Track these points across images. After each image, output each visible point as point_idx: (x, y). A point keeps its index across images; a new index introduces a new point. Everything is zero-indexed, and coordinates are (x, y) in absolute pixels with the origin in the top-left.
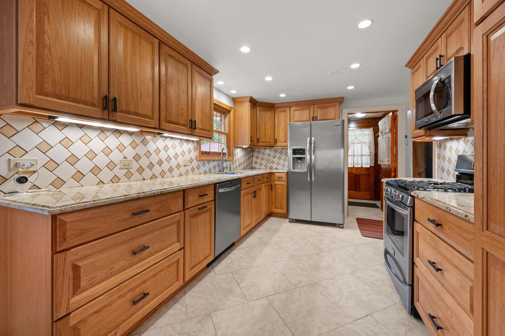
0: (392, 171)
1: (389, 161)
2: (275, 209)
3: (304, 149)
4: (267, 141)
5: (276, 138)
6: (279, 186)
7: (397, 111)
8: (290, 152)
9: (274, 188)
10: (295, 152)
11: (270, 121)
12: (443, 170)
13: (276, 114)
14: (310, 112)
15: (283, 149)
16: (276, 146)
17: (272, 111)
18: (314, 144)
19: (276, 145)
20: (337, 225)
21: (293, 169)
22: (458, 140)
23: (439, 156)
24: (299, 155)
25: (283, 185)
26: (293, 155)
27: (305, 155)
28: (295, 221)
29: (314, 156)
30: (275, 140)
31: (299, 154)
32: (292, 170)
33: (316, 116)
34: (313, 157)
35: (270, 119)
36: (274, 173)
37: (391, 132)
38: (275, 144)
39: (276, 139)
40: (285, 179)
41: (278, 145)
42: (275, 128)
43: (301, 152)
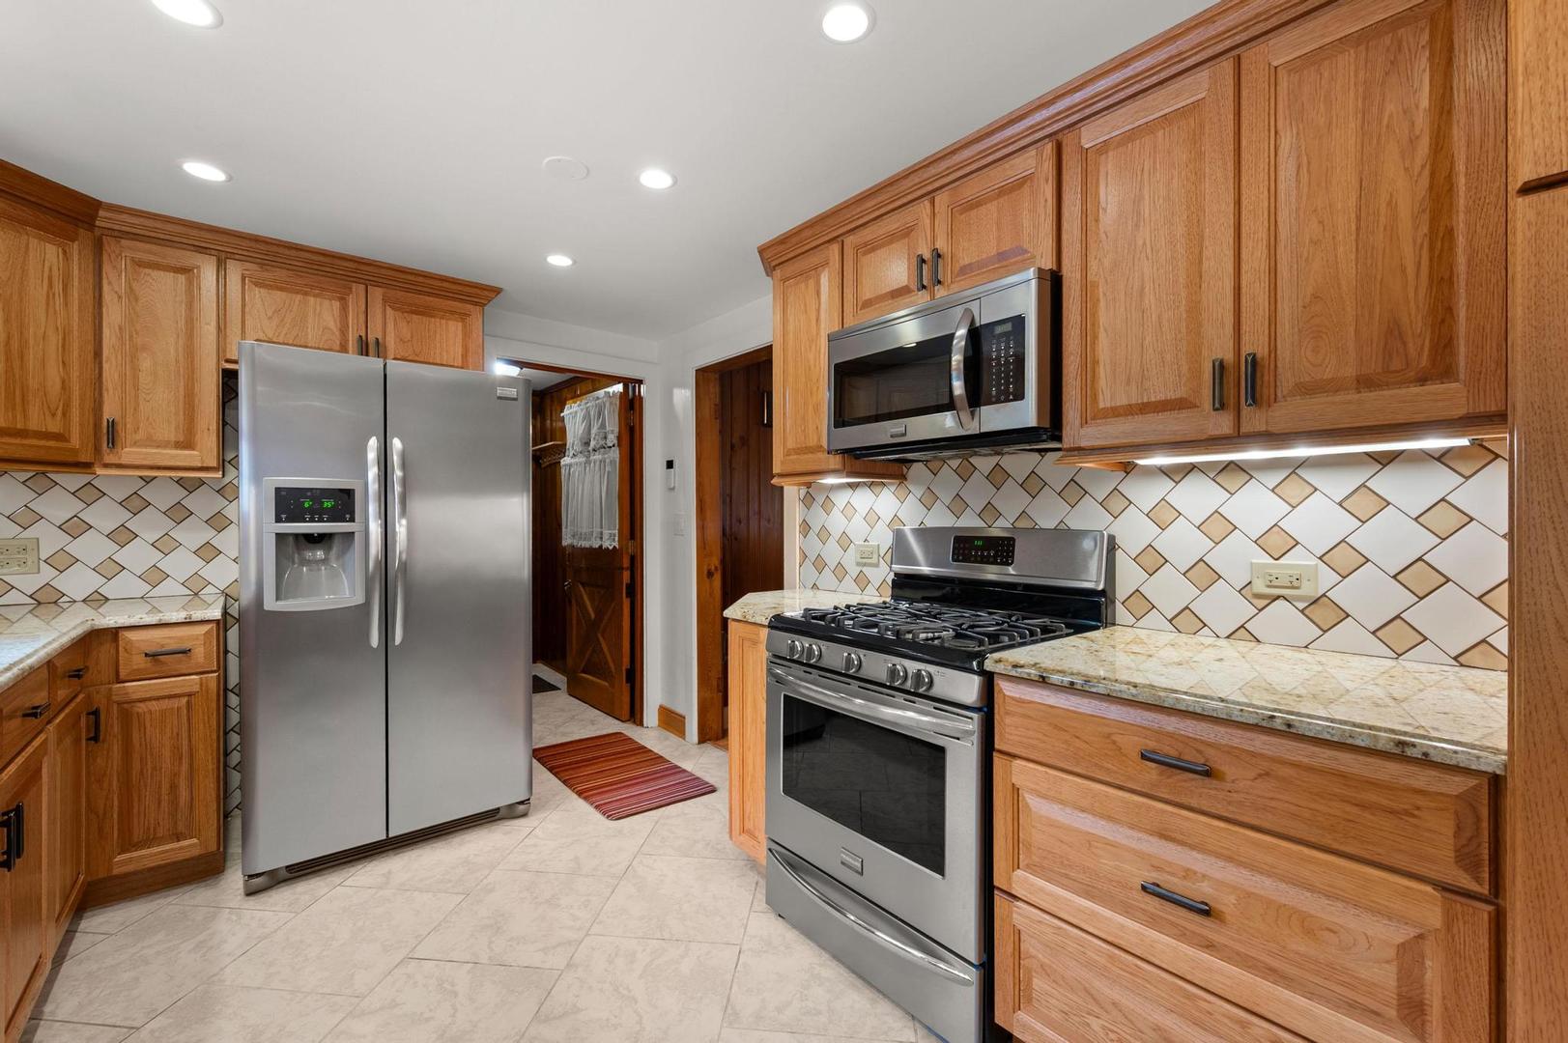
0: (623, 569)
1: (615, 535)
2: (123, 851)
3: (348, 494)
4: (34, 425)
5: (107, 415)
6: (154, 706)
7: (640, 382)
8: (252, 501)
9: (112, 726)
10: (289, 503)
11: (59, 301)
12: (820, 564)
13: (107, 268)
14: (344, 309)
15: (147, 481)
16: (106, 466)
17: (76, 245)
18: (404, 466)
19: (109, 458)
20: (502, 813)
21: (278, 598)
22: (877, 489)
23: (806, 527)
24: (321, 520)
25: (190, 695)
26: (278, 520)
27: (352, 520)
28: (289, 875)
29: (404, 522)
30: (97, 425)
31: (316, 514)
32: (270, 604)
33: (380, 338)
34: (401, 528)
35: (58, 287)
36: (114, 633)
37: (619, 445)
38: (97, 450)
39: (112, 425)
40: (207, 656)
41: (124, 461)
42: (98, 354)
43: (328, 504)
